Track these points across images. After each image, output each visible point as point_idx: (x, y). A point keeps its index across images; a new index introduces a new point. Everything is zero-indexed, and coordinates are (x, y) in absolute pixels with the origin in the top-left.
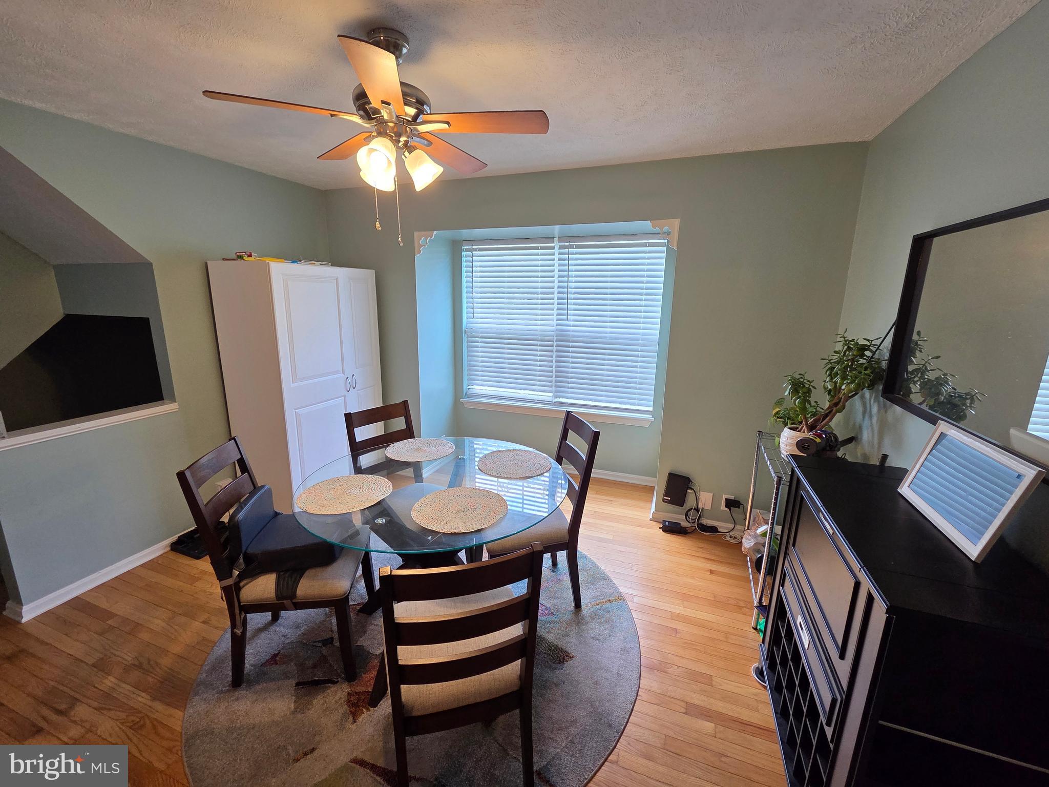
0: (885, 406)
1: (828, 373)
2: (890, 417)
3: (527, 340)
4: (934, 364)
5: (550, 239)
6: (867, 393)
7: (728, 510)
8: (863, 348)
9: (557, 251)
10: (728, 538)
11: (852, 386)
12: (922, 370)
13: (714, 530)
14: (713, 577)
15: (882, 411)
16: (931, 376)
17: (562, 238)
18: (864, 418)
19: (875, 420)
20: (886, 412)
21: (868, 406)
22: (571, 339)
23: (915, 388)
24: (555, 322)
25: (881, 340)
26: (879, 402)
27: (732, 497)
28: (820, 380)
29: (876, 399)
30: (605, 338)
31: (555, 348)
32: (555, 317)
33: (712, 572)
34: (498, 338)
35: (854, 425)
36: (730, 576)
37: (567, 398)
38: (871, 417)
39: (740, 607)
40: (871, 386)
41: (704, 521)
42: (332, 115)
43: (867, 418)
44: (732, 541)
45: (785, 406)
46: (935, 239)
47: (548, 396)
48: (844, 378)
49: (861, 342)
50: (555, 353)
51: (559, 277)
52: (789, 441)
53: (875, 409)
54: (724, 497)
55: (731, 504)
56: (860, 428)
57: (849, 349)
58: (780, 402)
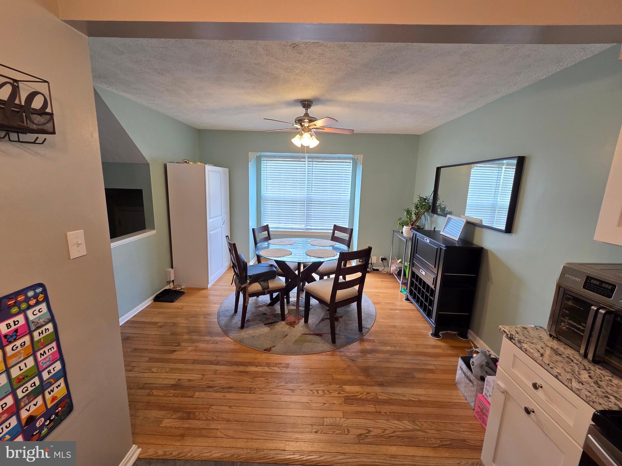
0: (432, 216)
1: (415, 208)
2: (433, 219)
3: (293, 202)
4: (443, 203)
5: (304, 158)
6: (426, 214)
7: (382, 262)
8: (425, 199)
9: (307, 163)
10: (383, 272)
11: (424, 210)
12: (440, 205)
13: (378, 270)
14: (383, 282)
15: (431, 218)
16: (443, 206)
17: (309, 158)
18: (425, 221)
19: (429, 221)
20: (432, 218)
21: (426, 217)
22: (313, 200)
23: (439, 210)
24: (306, 193)
25: (430, 197)
26: (430, 216)
27: (383, 257)
28: (413, 210)
29: (429, 215)
30: (328, 200)
31: (306, 205)
32: (306, 191)
33: (382, 281)
34: (277, 201)
35: (422, 224)
36: (388, 281)
37: (311, 226)
38: (428, 220)
39: (395, 288)
40: (427, 211)
41: (374, 268)
42: (293, 125)
43: (426, 221)
44: (385, 273)
45: (401, 220)
46: (442, 168)
47: (303, 226)
48: (422, 208)
49: (425, 197)
50: (306, 207)
51: (308, 174)
52: (406, 230)
53: (429, 218)
54: (381, 257)
55: (383, 259)
56: (425, 224)
57: (421, 200)
58: (400, 219)
